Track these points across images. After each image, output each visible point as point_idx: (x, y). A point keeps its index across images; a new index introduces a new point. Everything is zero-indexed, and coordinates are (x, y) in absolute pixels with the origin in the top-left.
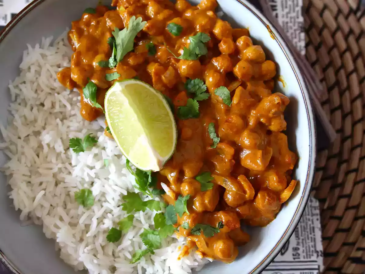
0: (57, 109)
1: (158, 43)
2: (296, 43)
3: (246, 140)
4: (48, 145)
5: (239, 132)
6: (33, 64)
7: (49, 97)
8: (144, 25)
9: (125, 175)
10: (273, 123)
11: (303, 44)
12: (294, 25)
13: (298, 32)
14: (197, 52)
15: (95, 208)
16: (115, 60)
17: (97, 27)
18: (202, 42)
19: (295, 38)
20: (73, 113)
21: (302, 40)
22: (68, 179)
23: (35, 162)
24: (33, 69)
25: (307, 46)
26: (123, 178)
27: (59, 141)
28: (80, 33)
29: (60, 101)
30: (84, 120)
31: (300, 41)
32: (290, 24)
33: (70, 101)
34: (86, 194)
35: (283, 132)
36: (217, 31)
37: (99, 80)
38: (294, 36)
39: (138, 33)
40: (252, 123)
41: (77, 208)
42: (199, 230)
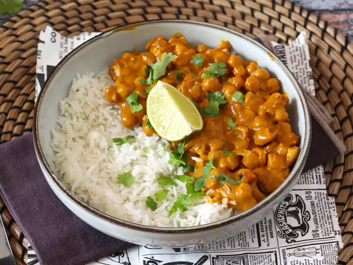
0: (101, 120)
1: (185, 71)
2: (306, 87)
3: (257, 124)
4: (95, 140)
5: (251, 120)
6: (81, 87)
7: (93, 112)
8: (173, 58)
9: (160, 157)
10: (276, 113)
11: (312, 88)
12: (304, 75)
13: (307, 79)
14: (216, 72)
15: (134, 186)
16: (152, 79)
17: (135, 61)
18: (219, 67)
19: (305, 83)
20: (113, 123)
21: (312, 85)
22: (110, 166)
23: (82, 154)
24: (82, 90)
25: (317, 91)
26: (159, 159)
27: (104, 139)
28: (122, 66)
29: (103, 115)
30: (123, 129)
31: (309, 85)
32: (299, 74)
33: (112, 115)
34: (127, 176)
35: (286, 121)
36: (231, 62)
37: (140, 91)
38: (304, 82)
39: (169, 64)
40: (261, 113)
41: (119, 187)
42: (224, 179)
